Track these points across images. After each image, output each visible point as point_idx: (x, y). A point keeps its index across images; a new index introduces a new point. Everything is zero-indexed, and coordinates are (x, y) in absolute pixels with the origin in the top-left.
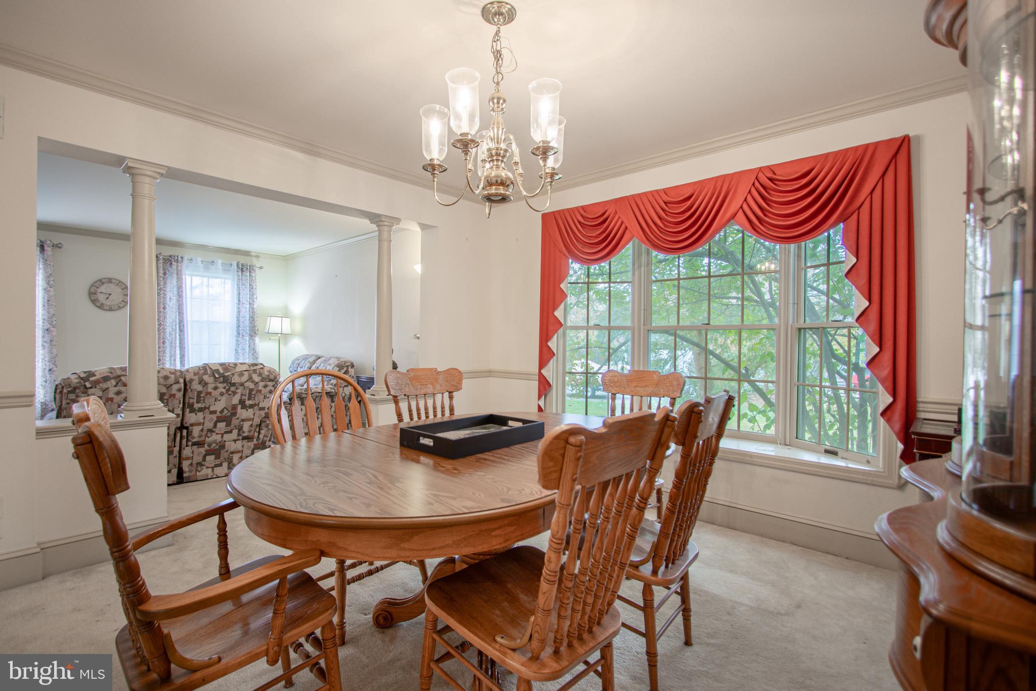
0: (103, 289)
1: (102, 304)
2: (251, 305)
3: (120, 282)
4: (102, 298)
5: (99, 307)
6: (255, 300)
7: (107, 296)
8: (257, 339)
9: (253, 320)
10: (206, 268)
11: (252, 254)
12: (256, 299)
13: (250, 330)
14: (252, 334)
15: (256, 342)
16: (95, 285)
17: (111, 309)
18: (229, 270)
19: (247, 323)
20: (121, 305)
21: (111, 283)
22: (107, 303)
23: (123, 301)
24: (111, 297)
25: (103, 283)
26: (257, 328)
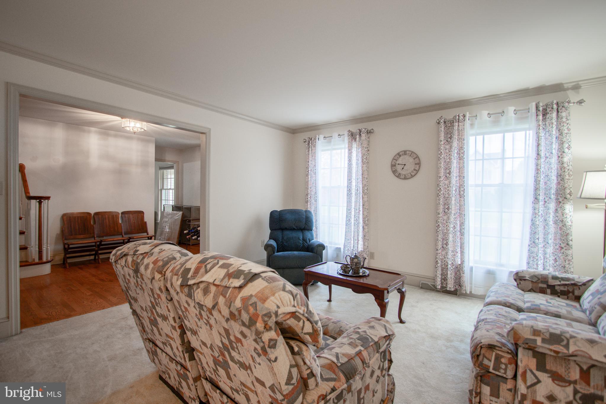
0: (400, 161)
1: (400, 174)
2: (560, 157)
3: (412, 152)
4: (399, 168)
5: (398, 177)
6: (566, 150)
7: (402, 167)
8: (568, 208)
9: (563, 180)
10: (496, 122)
11: (566, 86)
12: (569, 148)
13: (557, 194)
14: (561, 200)
15: (567, 211)
16: (395, 158)
17: (405, 178)
18: (527, 118)
19: (553, 185)
20: (413, 174)
21: (406, 154)
22: (403, 172)
23: (415, 170)
24: (405, 168)
25: (400, 156)
26: (568, 191)
